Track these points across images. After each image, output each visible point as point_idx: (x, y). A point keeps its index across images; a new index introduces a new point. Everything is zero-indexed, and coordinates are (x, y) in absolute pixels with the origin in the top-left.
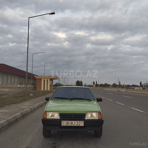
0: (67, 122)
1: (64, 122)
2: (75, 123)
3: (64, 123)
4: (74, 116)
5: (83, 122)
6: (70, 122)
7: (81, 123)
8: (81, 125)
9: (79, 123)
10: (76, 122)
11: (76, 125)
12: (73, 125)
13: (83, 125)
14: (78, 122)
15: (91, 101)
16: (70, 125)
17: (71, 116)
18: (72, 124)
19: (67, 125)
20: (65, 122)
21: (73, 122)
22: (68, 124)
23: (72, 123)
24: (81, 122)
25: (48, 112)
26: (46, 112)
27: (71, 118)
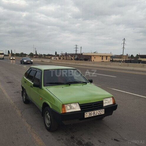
0: (90, 112)
1: (87, 114)
2: (97, 113)
3: (87, 115)
5: (104, 110)
6: (93, 112)
7: (102, 111)
8: (102, 114)
9: (100, 112)
10: (98, 111)
11: (97, 114)
12: (95, 115)
14: (100, 111)
15: (86, 83)
16: (93, 115)
17: (91, 105)
18: (94, 114)
19: (90, 116)
20: (88, 113)
21: (96, 112)
22: (91, 115)
24: (102, 110)
26: (63, 105)
27: (92, 107)
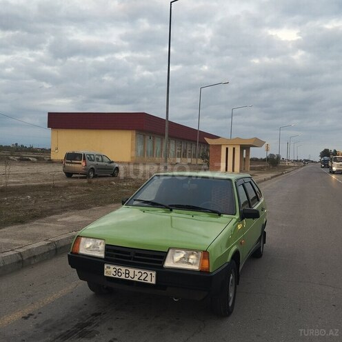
0: (118, 268)
1: (110, 268)
2: (135, 274)
3: (110, 271)
4: (137, 254)
5: (154, 274)
6: (123, 269)
7: (149, 276)
8: (149, 282)
9: (144, 276)
10: (137, 271)
11: (136, 279)
12: (129, 278)
13: (154, 282)
14: (143, 272)
16: (123, 277)
17: (129, 253)
18: (127, 275)
19: (117, 276)
20: (112, 267)
21: (131, 270)
22: (120, 274)
23: (127, 272)
24: (149, 273)
25: (84, 237)
26: (79, 237)
27: (130, 258)
